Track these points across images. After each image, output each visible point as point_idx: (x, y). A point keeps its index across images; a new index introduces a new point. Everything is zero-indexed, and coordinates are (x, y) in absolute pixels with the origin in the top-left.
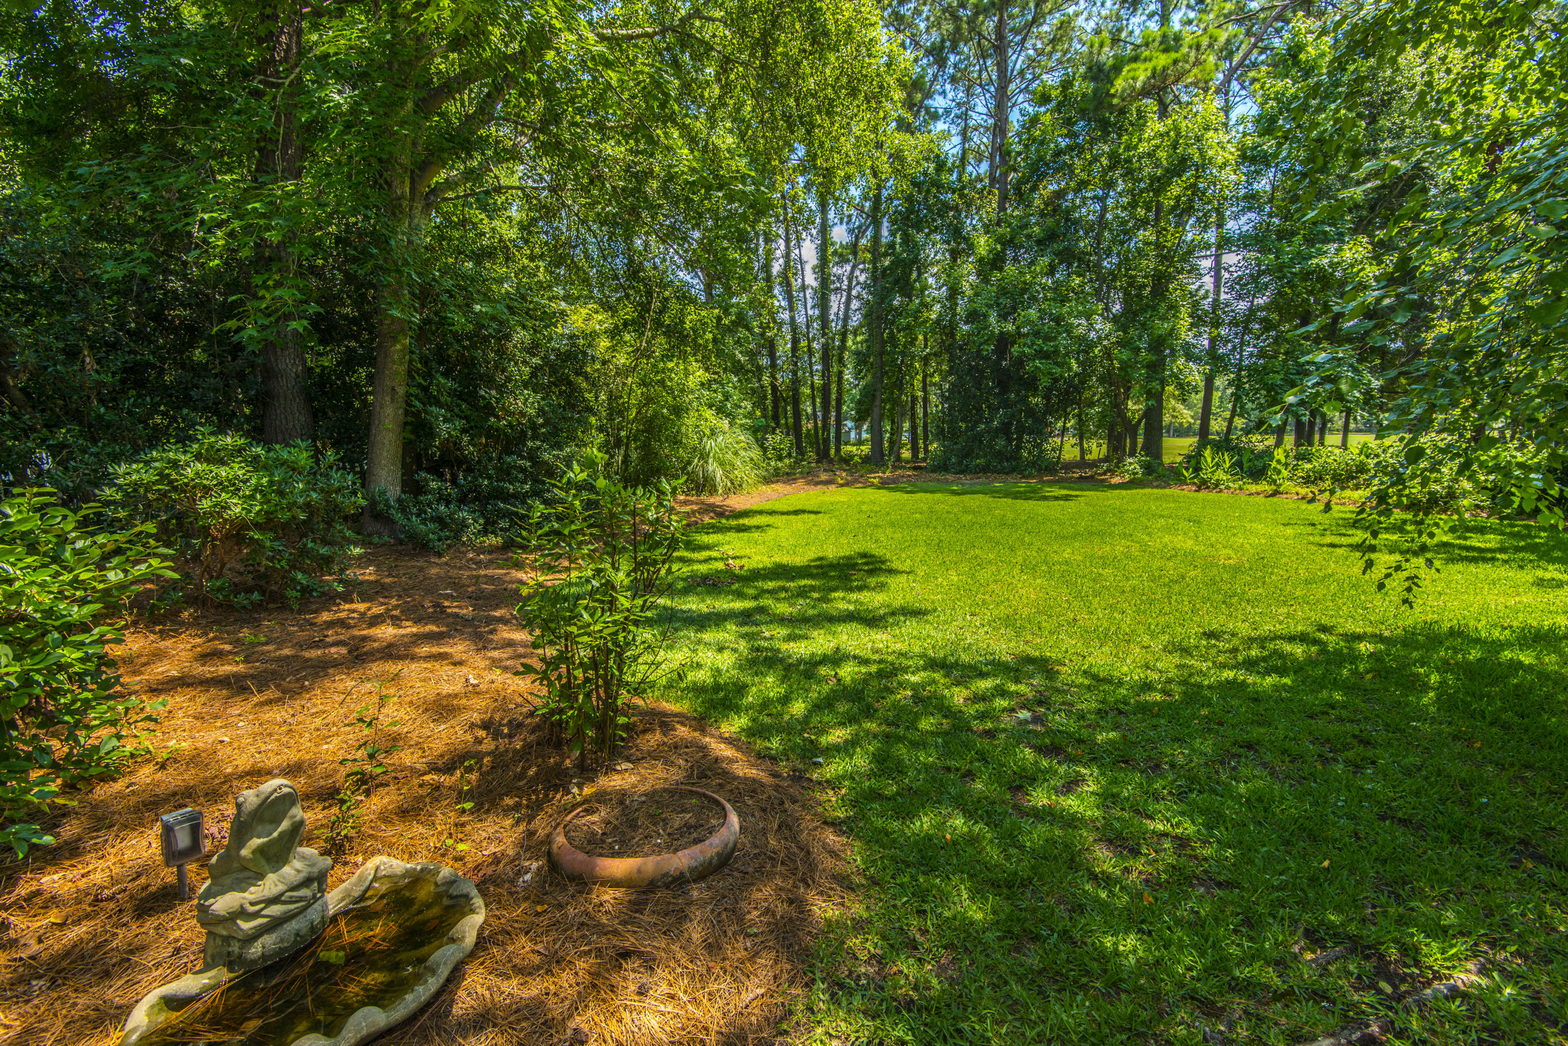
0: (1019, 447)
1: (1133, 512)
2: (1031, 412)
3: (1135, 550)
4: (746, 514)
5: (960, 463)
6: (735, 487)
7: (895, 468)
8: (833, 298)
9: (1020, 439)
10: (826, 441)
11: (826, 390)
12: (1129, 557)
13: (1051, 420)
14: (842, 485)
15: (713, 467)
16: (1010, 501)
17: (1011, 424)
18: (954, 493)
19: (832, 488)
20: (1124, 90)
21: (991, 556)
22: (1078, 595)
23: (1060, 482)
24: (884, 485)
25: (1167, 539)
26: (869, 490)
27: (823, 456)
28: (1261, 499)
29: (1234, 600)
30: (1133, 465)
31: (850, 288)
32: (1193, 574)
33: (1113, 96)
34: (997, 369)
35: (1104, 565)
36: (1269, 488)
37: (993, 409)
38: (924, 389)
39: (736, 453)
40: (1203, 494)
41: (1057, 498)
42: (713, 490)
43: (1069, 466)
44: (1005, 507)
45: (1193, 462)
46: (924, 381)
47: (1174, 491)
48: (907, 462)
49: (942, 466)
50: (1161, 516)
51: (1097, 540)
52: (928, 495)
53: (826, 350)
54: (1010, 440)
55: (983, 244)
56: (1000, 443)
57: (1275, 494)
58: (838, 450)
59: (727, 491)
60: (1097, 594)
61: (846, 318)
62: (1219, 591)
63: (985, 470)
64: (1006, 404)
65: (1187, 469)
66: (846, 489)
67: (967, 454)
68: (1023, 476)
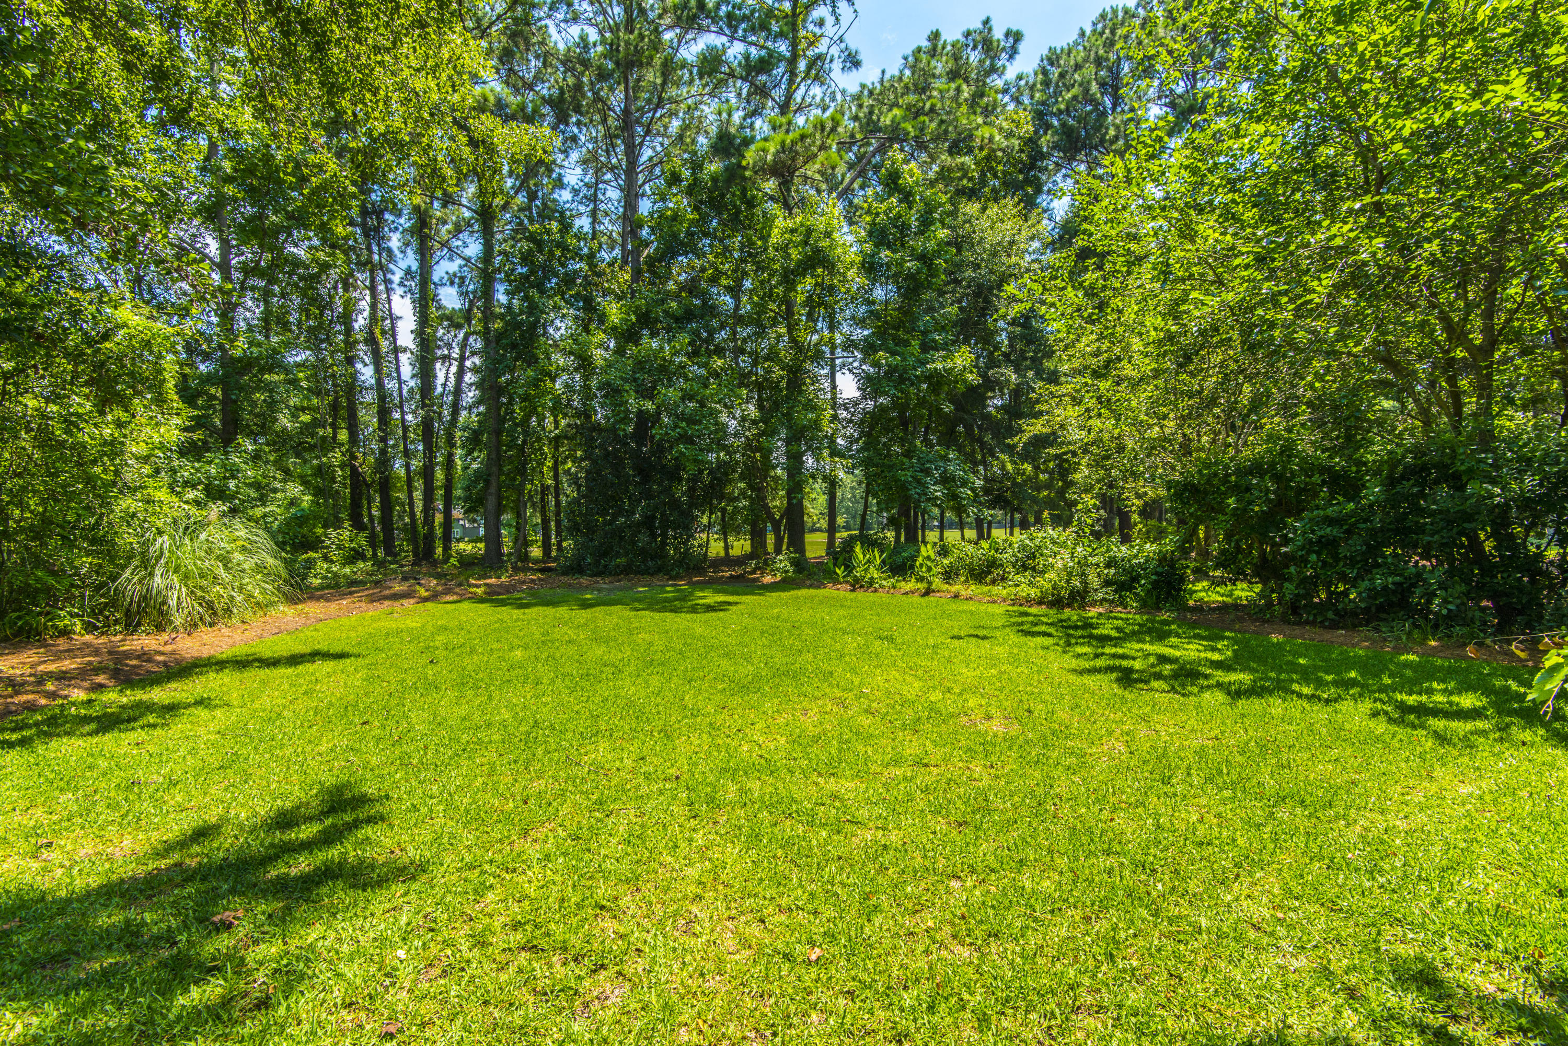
0: (664, 544)
2: (675, 504)
5: (597, 563)
7: (516, 569)
8: (438, 365)
9: (664, 535)
10: (429, 538)
11: (427, 473)
13: (696, 513)
14: (425, 600)
16: (655, 614)
17: (654, 517)
19: (408, 603)
20: (755, 163)
23: (709, 584)
26: (466, 605)
27: (424, 555)
28: (916, 599)
30: (783, 562)
31: (462, 359)
33: (745, 168)
34: (636, 454)
36: (922, 586)
37: (635, 502)
38: (556, 477)
40: (860, 595)
41: (710, 608)
43: (718, 563)
46: (555, 468)
47: (828, 592)
48: (536, 561)
49: (576, 568)
53: (427, 428)
54: (653, 536)
55: (614, 313)
56: (643, 539)
57: (928, 592)
58: (446, 548)
61: (458, 392)
63: (626, 571)
64: (649, 495)
65: (837, 564)
66: (429, 605)
67: (604, 552)
68: (671, 578)
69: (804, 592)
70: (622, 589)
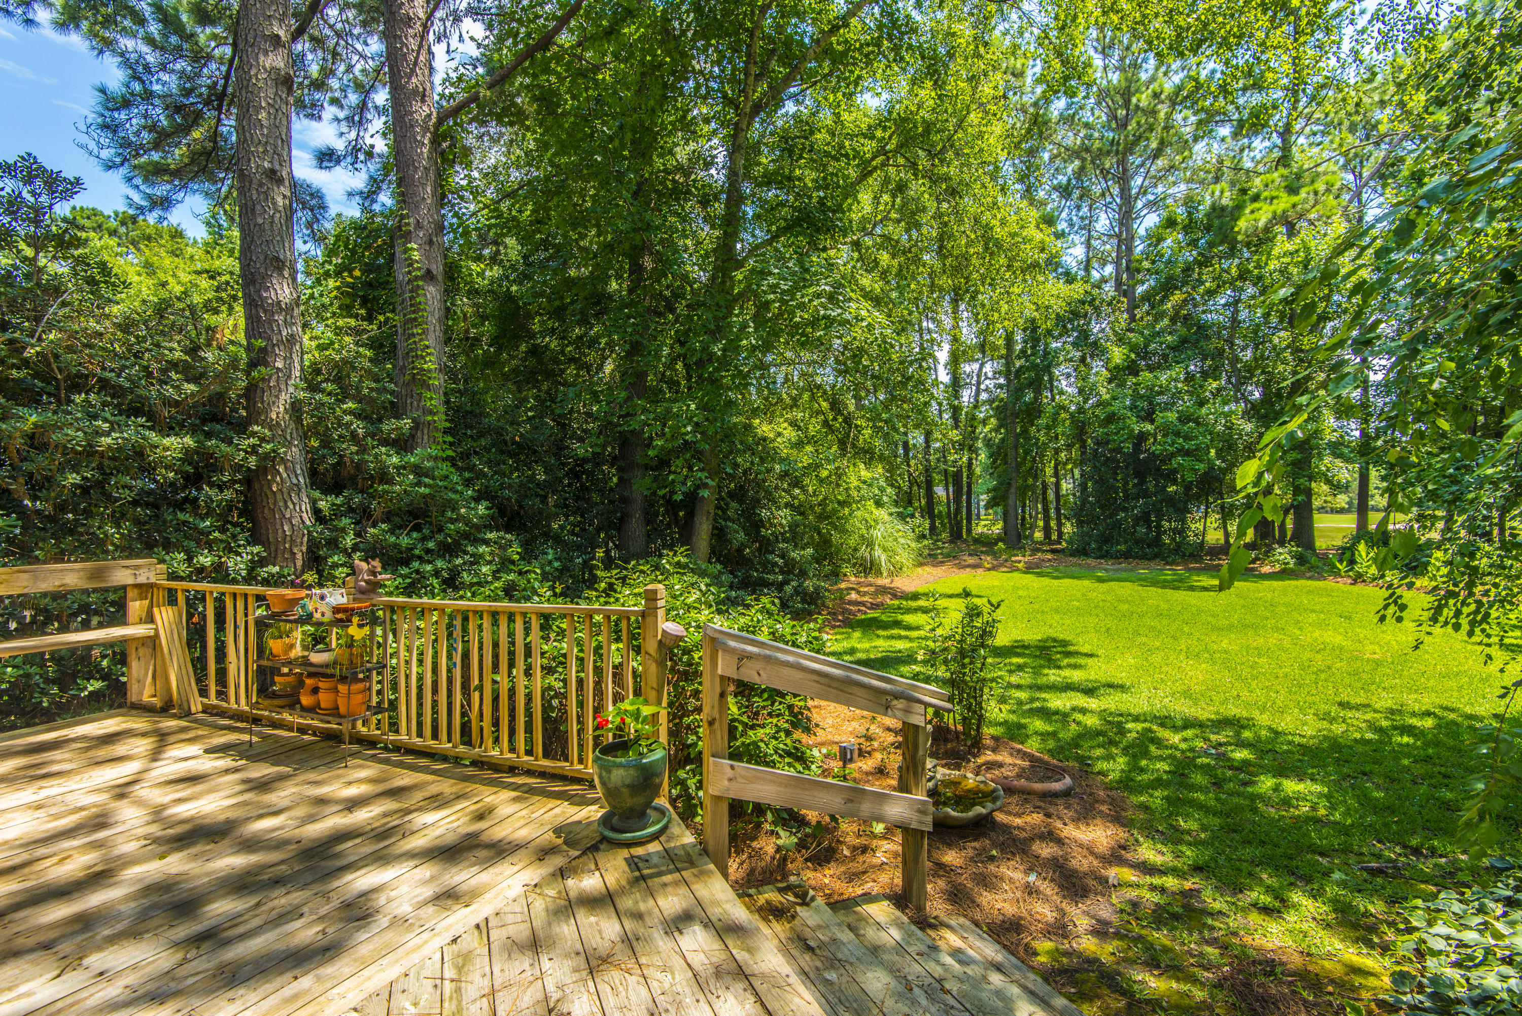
0: (1159, 533)
1: (1285, 605)
2: (1172, 500)
3: (1287, 642)
4: (915, 596)
5: (1100, 548)
6: (897, 570)
7: (1033, 550)
8: (963, 391)
9: (1160, 526)
10: (959, 523)
12: (1281, 648)
14: (990, 569)
15: (878, 552)
16: (1160, 590)
17: (1151, 512)
18: (1101, 580)
19: (982, 572)
20: (1247, 229)
21: (1157, 644)
22: (1239, 678)
23: (1206, 570)
24: (1029, 569)
25: (1317, 634)
26: (1018, 575)
27: (956, 536)
29: (1373, 687)
30: (1283, 554)
31: (980, 383)
32: (1338, 665)
35: (1259, 656)
38: (1056, 474)
39: (896, 540)
40: (1359, 588)
41: (1205, 589)
42: (879, 573)
43: (1214, 552)
44: (1155, 596)
45: (1348, 555)
46: (1055, 467)
47: (1329, 584)
48: (1041, 543)
49: (1080, 550)
50: (1313, 611)
51: (1251, 633)
52: (1076, 582)
54: (1149, 527)
55: (1117, 354)
56: (1139, 530)
58: (969, 531)
59: (891, 574)
60: (1254, 678)
62: (1360, 679)
63: (1127, 555)
65: (1341, 561)
66: (993, 573)
67: (1105, 540)
68: (1167, 563)
69: (1302, 582)
70: (1125, 570)
